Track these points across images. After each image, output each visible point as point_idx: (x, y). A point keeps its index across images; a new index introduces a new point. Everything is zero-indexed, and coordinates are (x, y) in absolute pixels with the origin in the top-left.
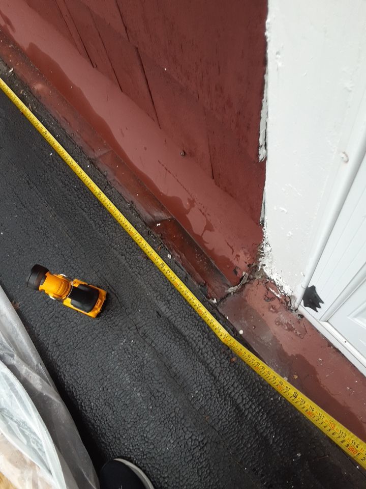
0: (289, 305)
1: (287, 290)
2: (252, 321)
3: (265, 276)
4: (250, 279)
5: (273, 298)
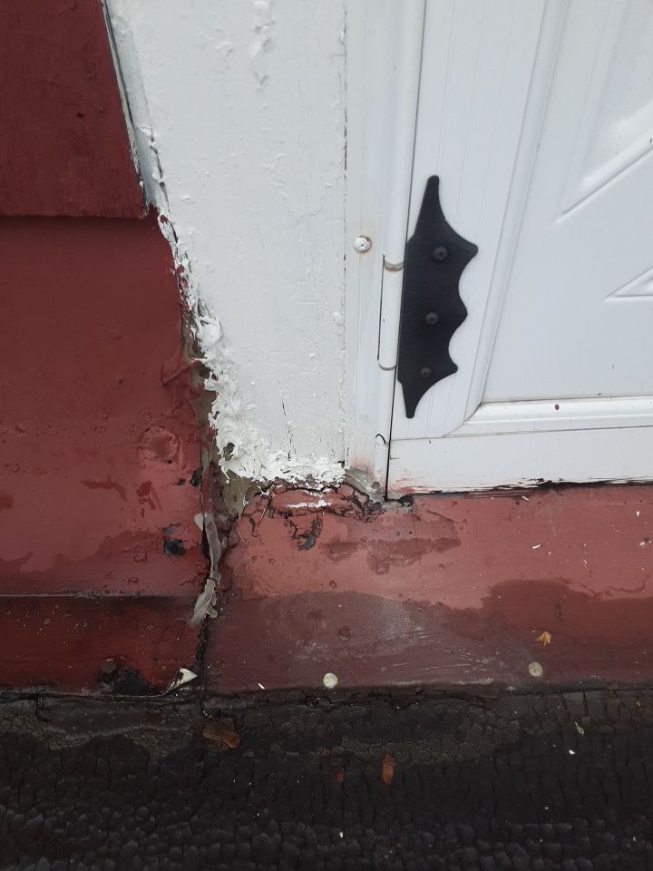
0: (362, 499)
1: (327, 470)
2: (324, 625)
3: (253, 488)
4: (224, 532)
5: (316, 527)
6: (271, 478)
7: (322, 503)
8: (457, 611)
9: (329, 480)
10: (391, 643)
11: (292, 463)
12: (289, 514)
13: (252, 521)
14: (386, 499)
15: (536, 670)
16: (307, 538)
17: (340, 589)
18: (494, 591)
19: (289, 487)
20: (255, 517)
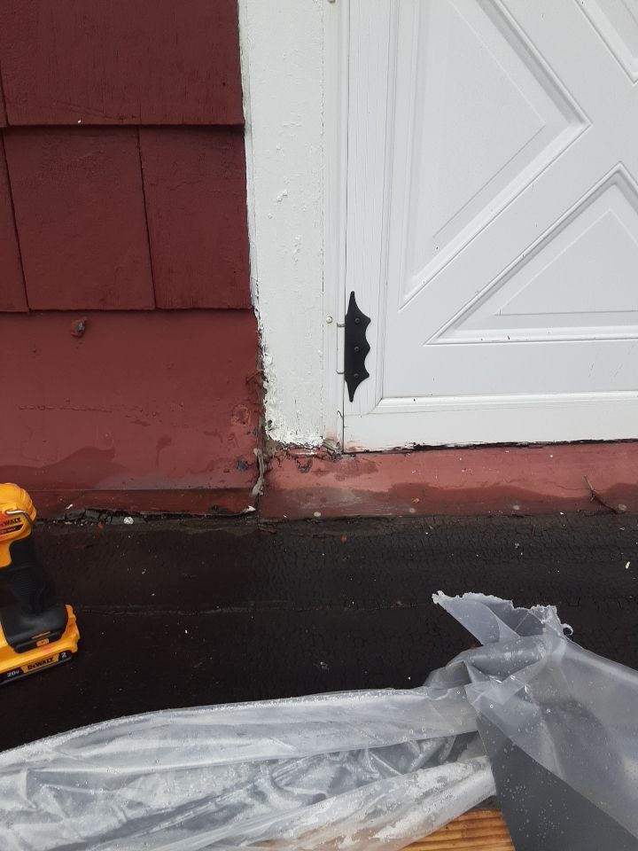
0: (332, 452)
1: (314, 440)
2: (314, 498)
3: (279, 445)
4: (266, 462)
5: (310, 463)
6: (288, 442)
7: (312, 453)
8: (376, 493)
9: (315, 445)
10: (345, 503)
11: (298, 436)
12: (296, 457)
13: (279, 460)
14: (343, 453)
15: (412, 511)
16: (305, 468)
17: (322, 486)
18: (394, 487)
19: (297, 447)
20: (281, 458)
